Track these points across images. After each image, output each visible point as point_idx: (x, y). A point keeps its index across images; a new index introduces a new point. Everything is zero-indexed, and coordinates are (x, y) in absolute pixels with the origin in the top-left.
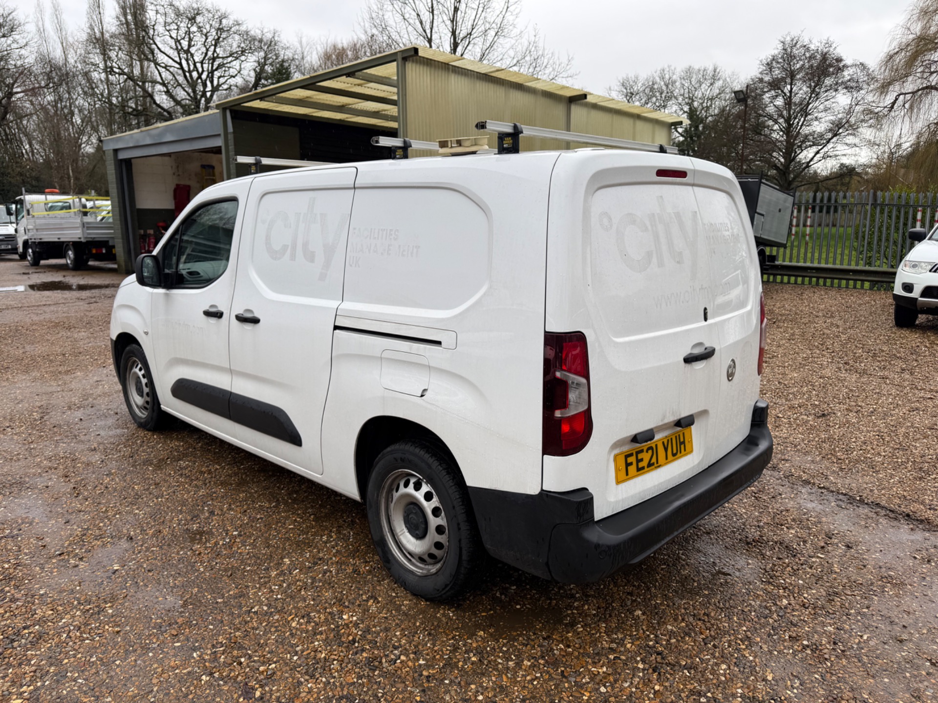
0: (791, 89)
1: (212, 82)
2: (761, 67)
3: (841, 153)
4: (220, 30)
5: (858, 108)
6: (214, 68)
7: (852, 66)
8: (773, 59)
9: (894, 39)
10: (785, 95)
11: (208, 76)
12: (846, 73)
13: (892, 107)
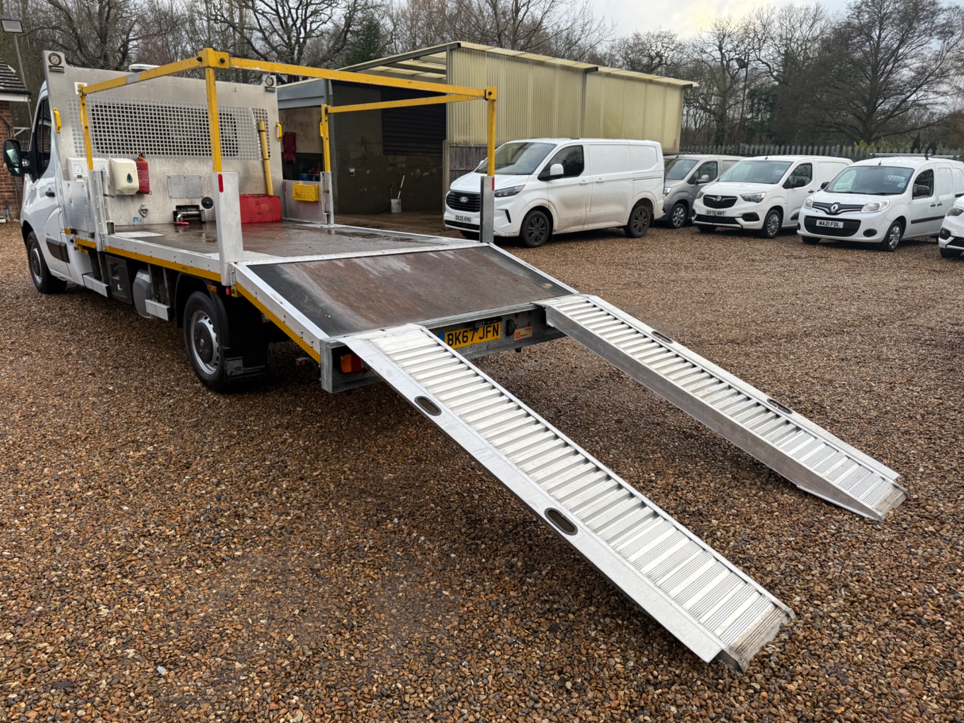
0: (880, 34)
1: (305, 29)
2: (850, 11)
3: (931, 101)
5: (949, 54)
6: (308, 15)
7: (946, 10)
8: (863, 3)
10: (872, 38)
11: (302, 24)
12: (942, 16)
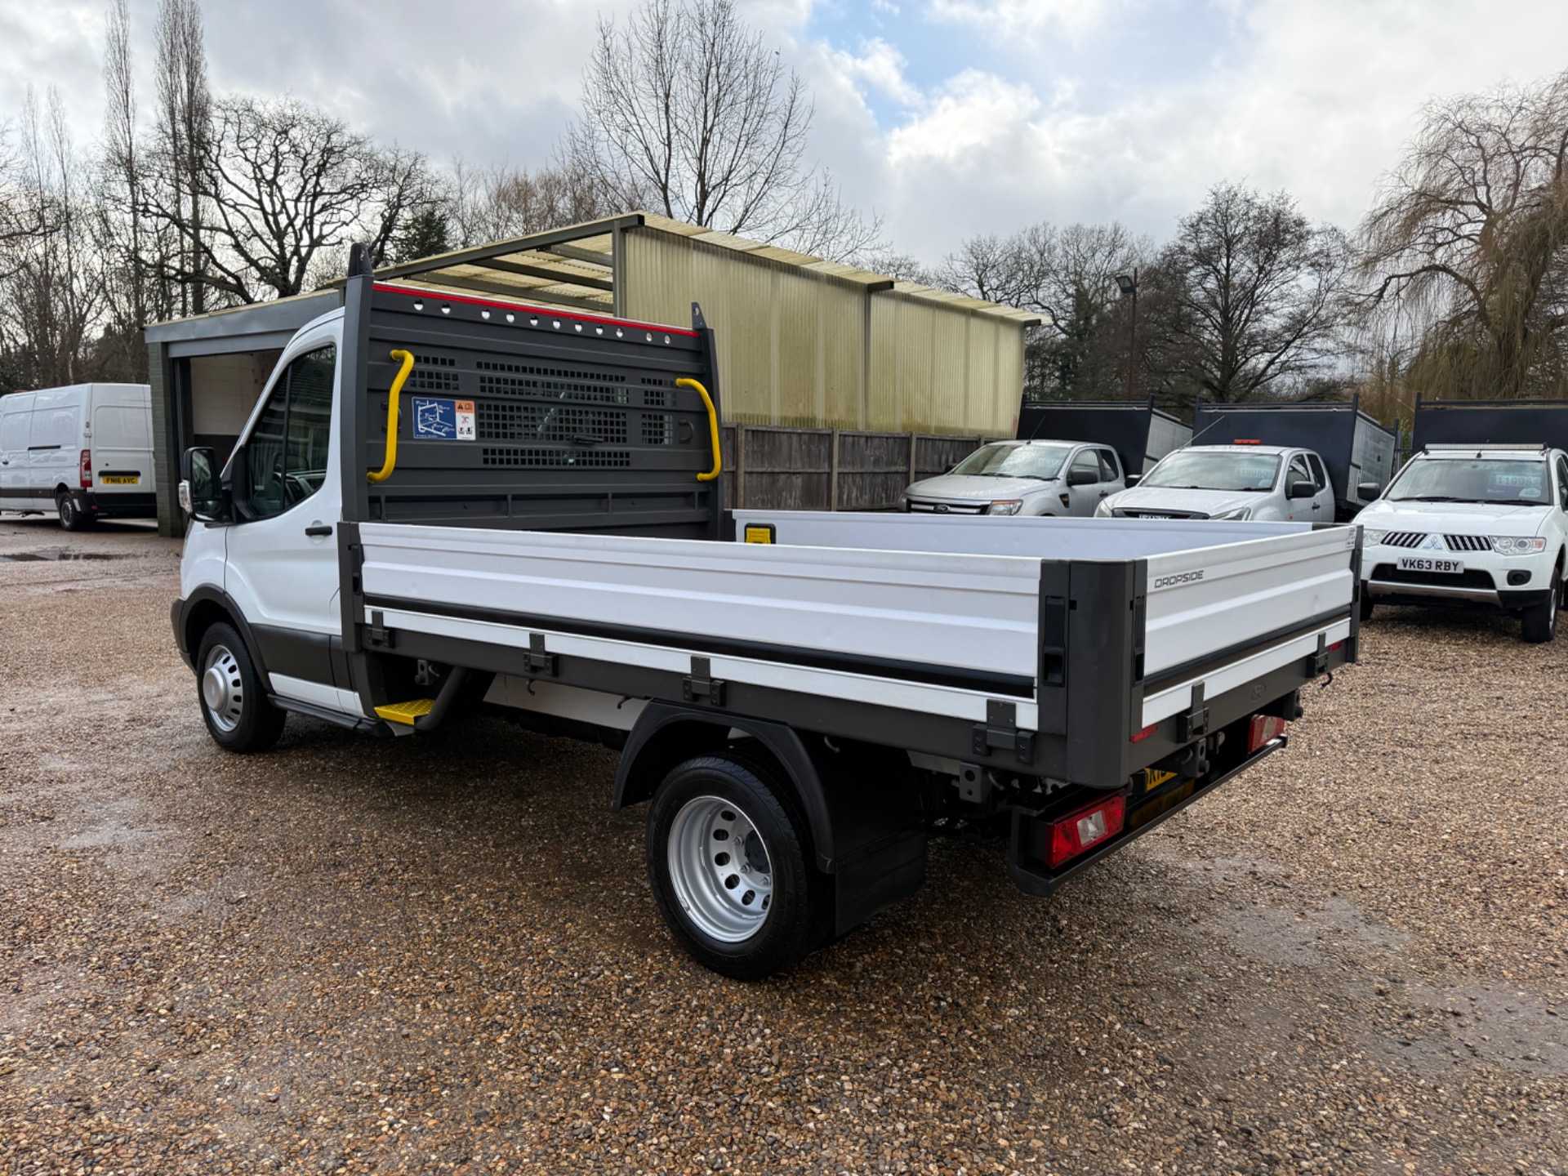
0: (1229, 265)
1: (311, 232)
2: (1183, 229)
3: (1308, 363)
4: (328, 151)
5: (1330, 295)
6: (316, 210)
7: (1319, 233)
8: (1201, 219)
9: (1381, 193)
10: (1218, 271)
11: (304, 224)
12: (1311, 242)
13: (1381, 296)
